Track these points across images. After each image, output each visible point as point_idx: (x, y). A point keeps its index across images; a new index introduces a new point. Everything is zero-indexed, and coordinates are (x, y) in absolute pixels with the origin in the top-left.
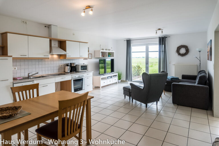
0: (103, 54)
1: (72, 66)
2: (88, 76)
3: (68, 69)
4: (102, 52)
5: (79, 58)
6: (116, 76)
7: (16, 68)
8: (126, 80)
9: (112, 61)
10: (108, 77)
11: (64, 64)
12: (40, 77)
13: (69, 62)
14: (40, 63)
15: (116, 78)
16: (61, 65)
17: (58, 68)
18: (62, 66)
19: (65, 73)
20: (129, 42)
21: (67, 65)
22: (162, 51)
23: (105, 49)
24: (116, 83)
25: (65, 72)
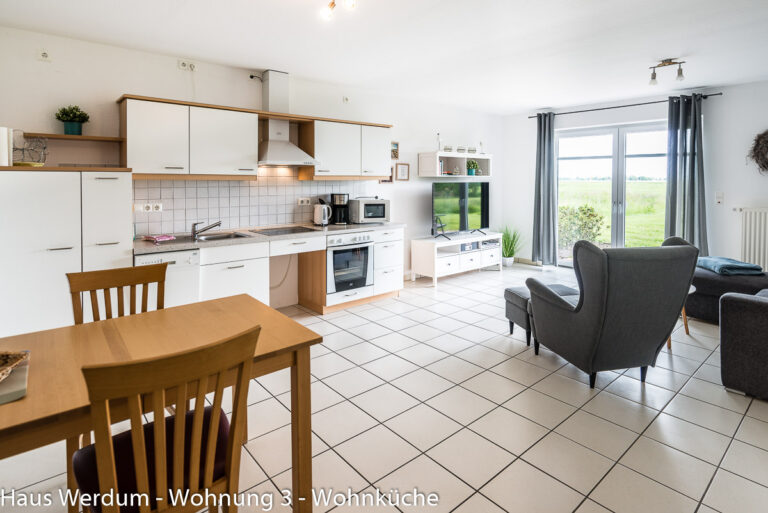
0: (449, 164)
1: (337, 203)
2: (387, 238)
3: (322, 213)
4: (441, 159)
5: (360, 178)
6: (494, 241)
7: (161, 205)
8: (533, 260)
9: (485, 187)
10: (463, 247)
11: (312, 198)
12: (228, 237)
13: (326, 191)
14: (234, 192)
15: (497, 251)
16: (301, 199)
17: (290, 210)
18: (305, 203)
19: (312, 227)
20: (545, 121)
21: (321, 202)
22: (685, 154)
23: (455, 148)
24: (494, 269)
25: (312, 221)
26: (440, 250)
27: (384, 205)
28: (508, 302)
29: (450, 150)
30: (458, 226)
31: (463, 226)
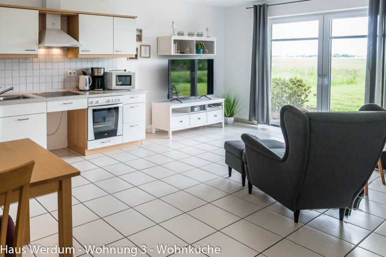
0: (181, 45)
1: (96, 74)
2: (132, 101)
3: (85, 81)
4: (175, 41)
5: (112, 56)
6: (218, 105)
8: (250, 120)
9: (210, 63)
10: (192, 109)
11: (77, 71)
12: (18, 98)
13: (88, 65)
14: (23, 66)
16: (69, 71)
17: (61, 79)
18: (72, 75)
19: (77, 92)
20: (260, 11)
21: (85, 74)
23: (186, 33)
24: (218, 126)
25: (78, 88)
26: (174, 111)
27: (130, 76)
28: (227, 152)
29: (182, 34)
30: (189, 92)
31: (193, 93)
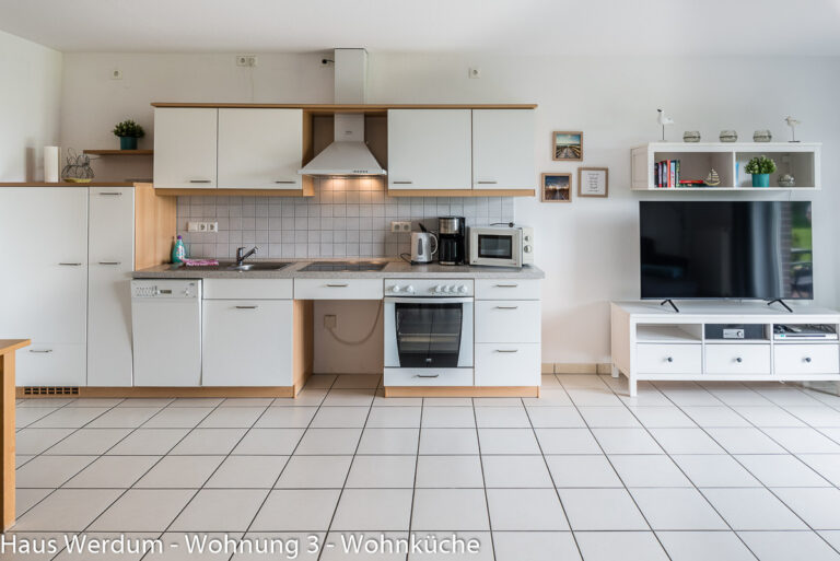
7: (216, 225)
16: (395, 223)
18: (402, 230)
